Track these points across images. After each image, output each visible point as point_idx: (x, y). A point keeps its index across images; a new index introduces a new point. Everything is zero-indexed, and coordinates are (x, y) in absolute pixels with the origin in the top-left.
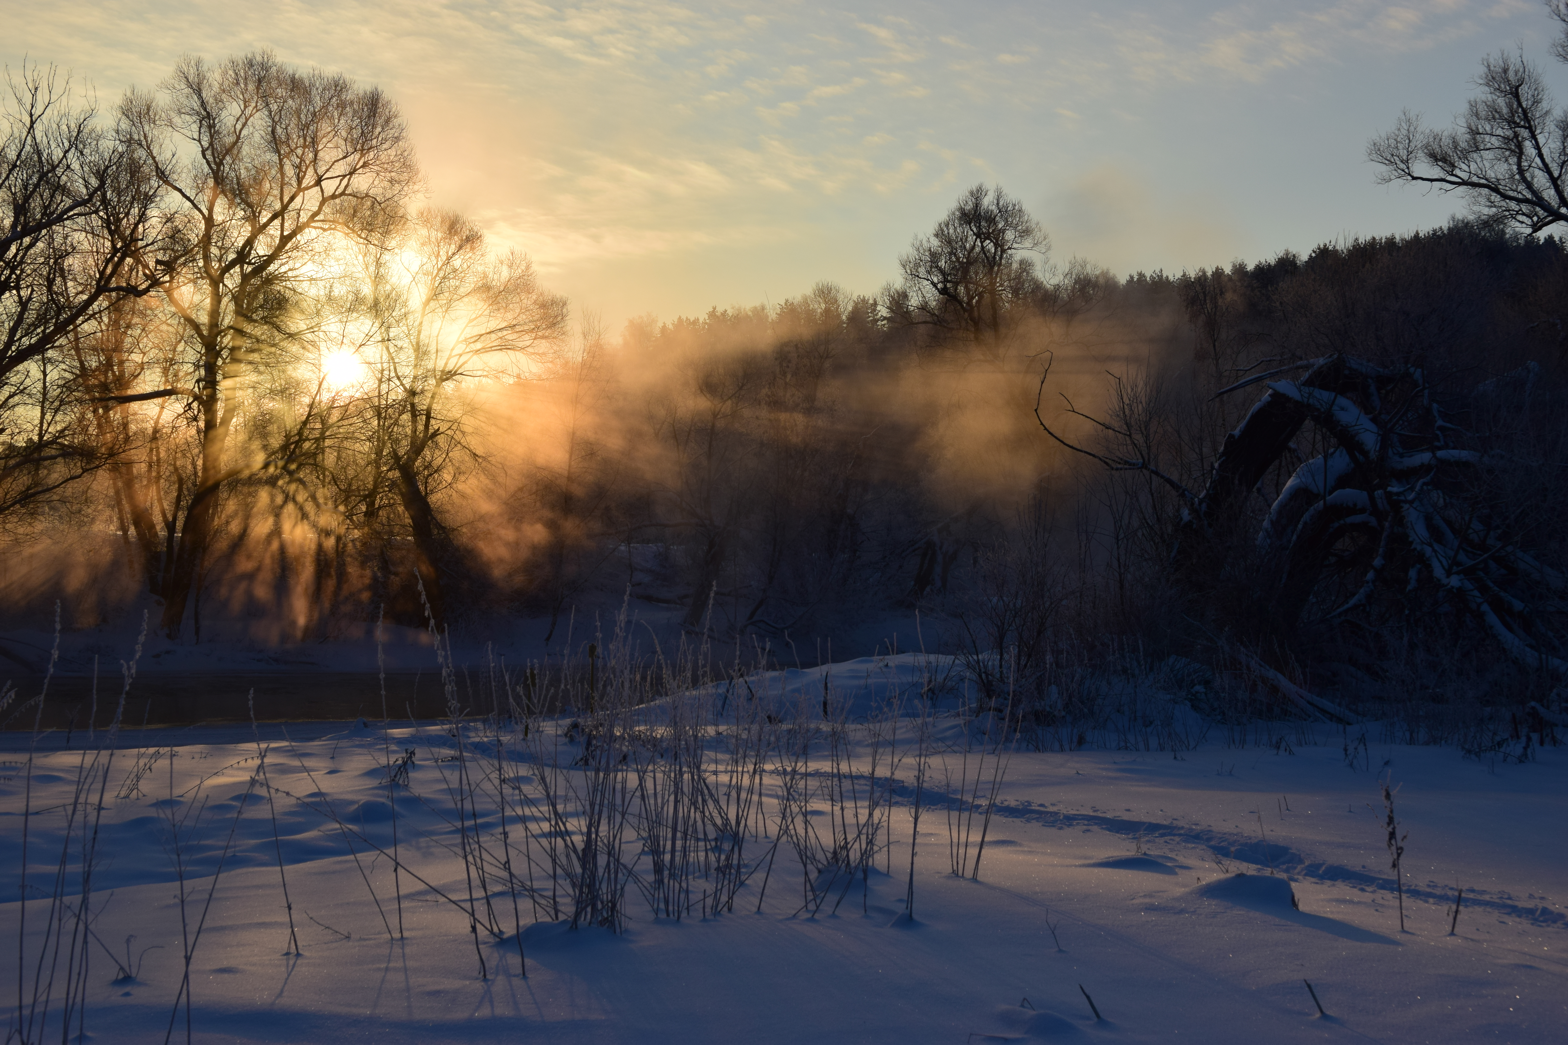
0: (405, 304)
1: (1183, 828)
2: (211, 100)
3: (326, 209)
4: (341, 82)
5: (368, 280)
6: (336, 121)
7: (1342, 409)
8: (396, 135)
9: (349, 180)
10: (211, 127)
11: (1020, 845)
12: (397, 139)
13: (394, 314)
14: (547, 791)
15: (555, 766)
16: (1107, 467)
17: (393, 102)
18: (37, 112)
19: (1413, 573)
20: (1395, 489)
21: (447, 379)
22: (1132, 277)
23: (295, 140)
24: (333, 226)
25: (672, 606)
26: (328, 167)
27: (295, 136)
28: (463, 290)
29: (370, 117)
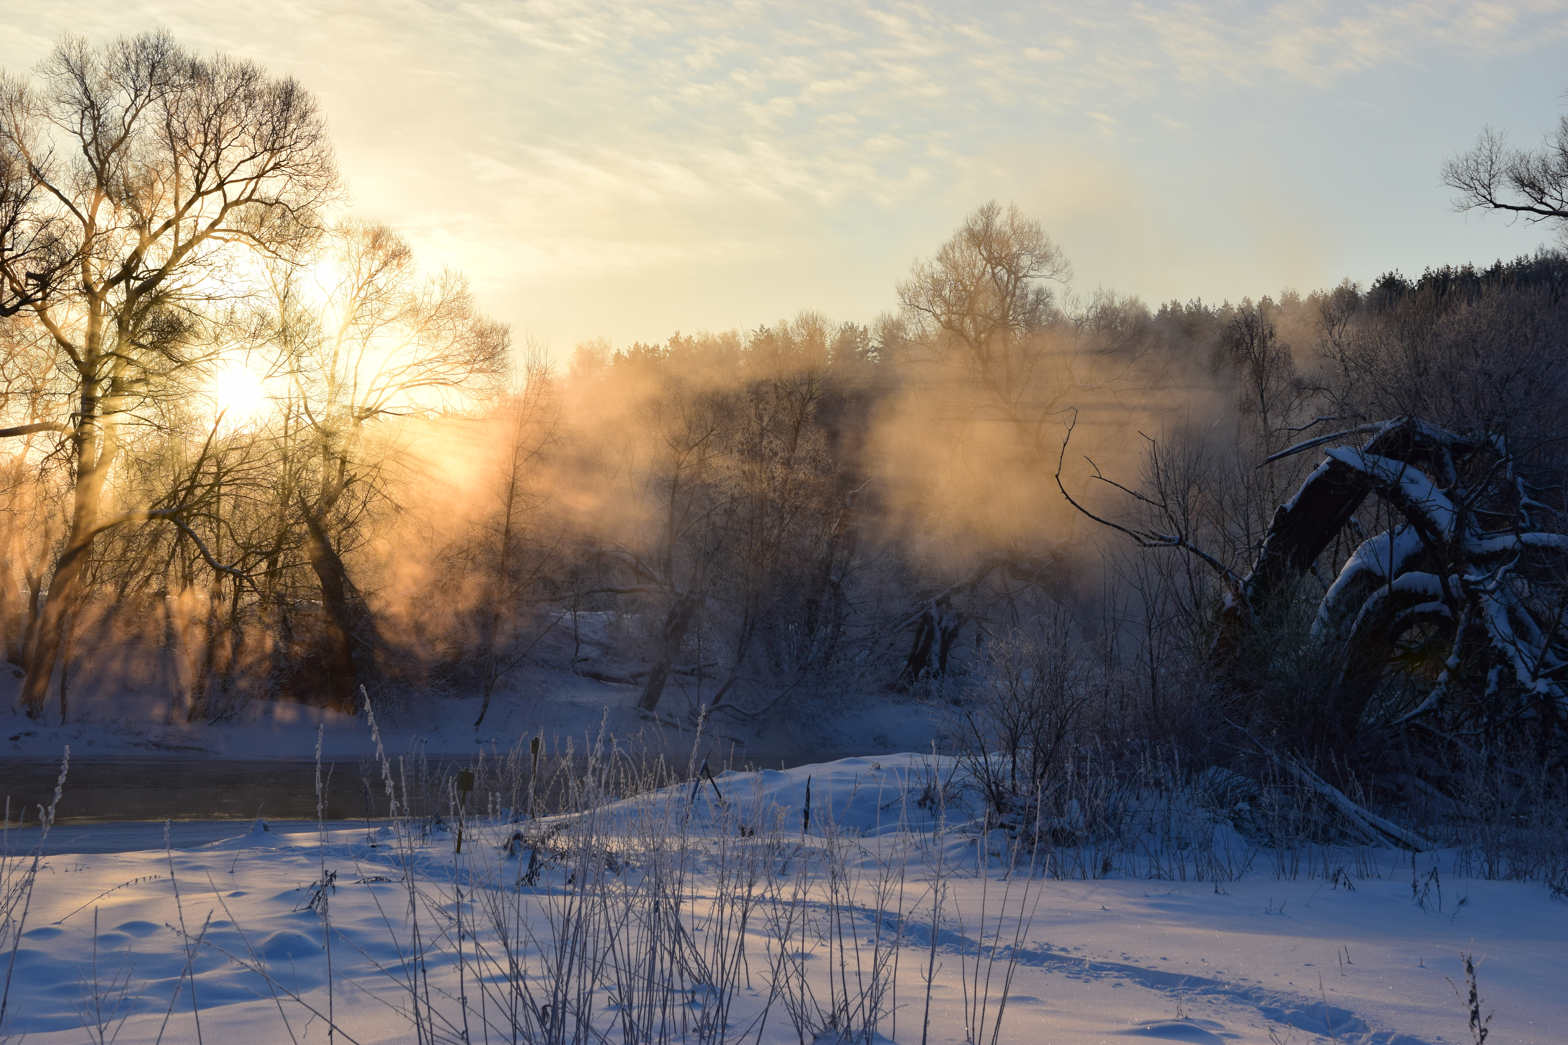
0: (318, 329)
1: (1228, 983)
2: (96, 87)
3: (229, 216)
4: (250, 70)
5: (276, 301)
6: (243, 115)
7: (1412, 481)
8: (313, 133)
9: (257, 183)
10: (95, 118)
11: (1042, 1003)
12: (315, 137)
13: (306, 341)
16: (1137, 543)
17: (310, 94)
19: (1492, 675)
20: (1472, 578)
21: (367, 417)
22: (1165, 307)
23: (194, 136)
24: (236, 237)
25: (624, 685)
26: (233, 168)
27: (194, 132)
28: (388, 314)
29: (283, 111)
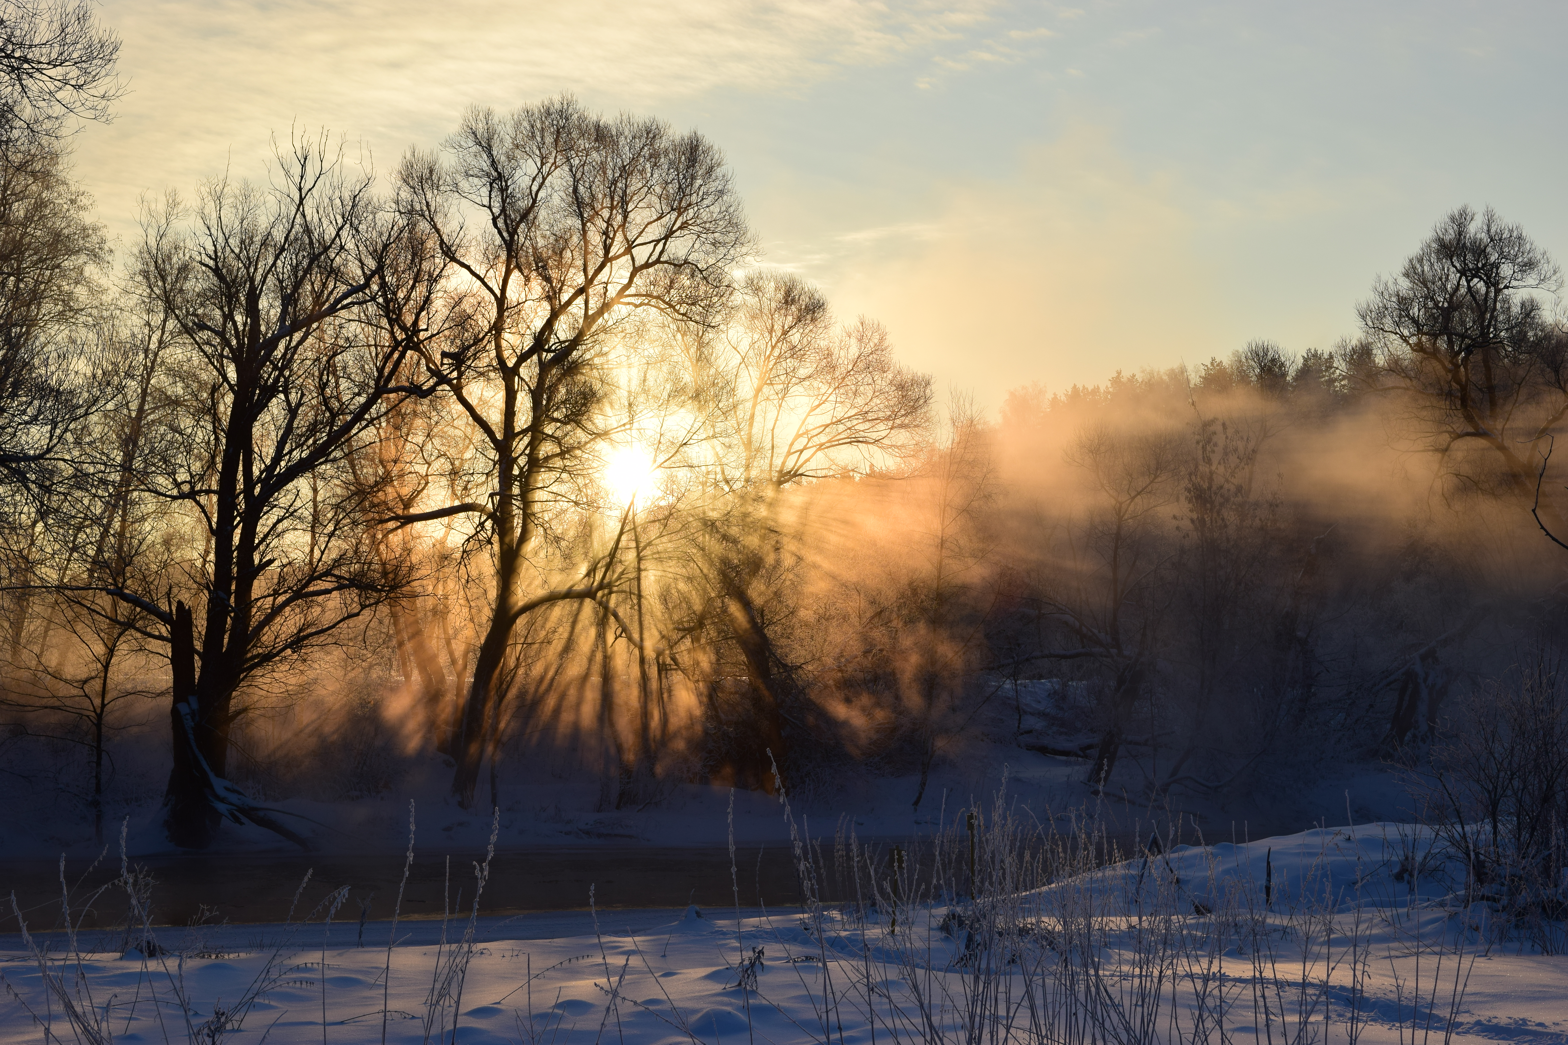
0: (733, 392)
2: (503, 158)
3: (639, 280)
4: (654, 128)
5: (688, 364)
6: (649, 175)
8: (720, 188)
9: (665, 244)
10: (503, 190)
12: (721, 193)
13: (721, 405)
14: (920, 1001)
15: (929, 968)
17: (716, 148)
18: (306, 186)
21: (786, 481)
23: (600, 201)
24: (646, 301)
25: (1073, 759)
26: (640, 230)
27: (600, 196)
28: (802, 372)
29: (688, 167)
